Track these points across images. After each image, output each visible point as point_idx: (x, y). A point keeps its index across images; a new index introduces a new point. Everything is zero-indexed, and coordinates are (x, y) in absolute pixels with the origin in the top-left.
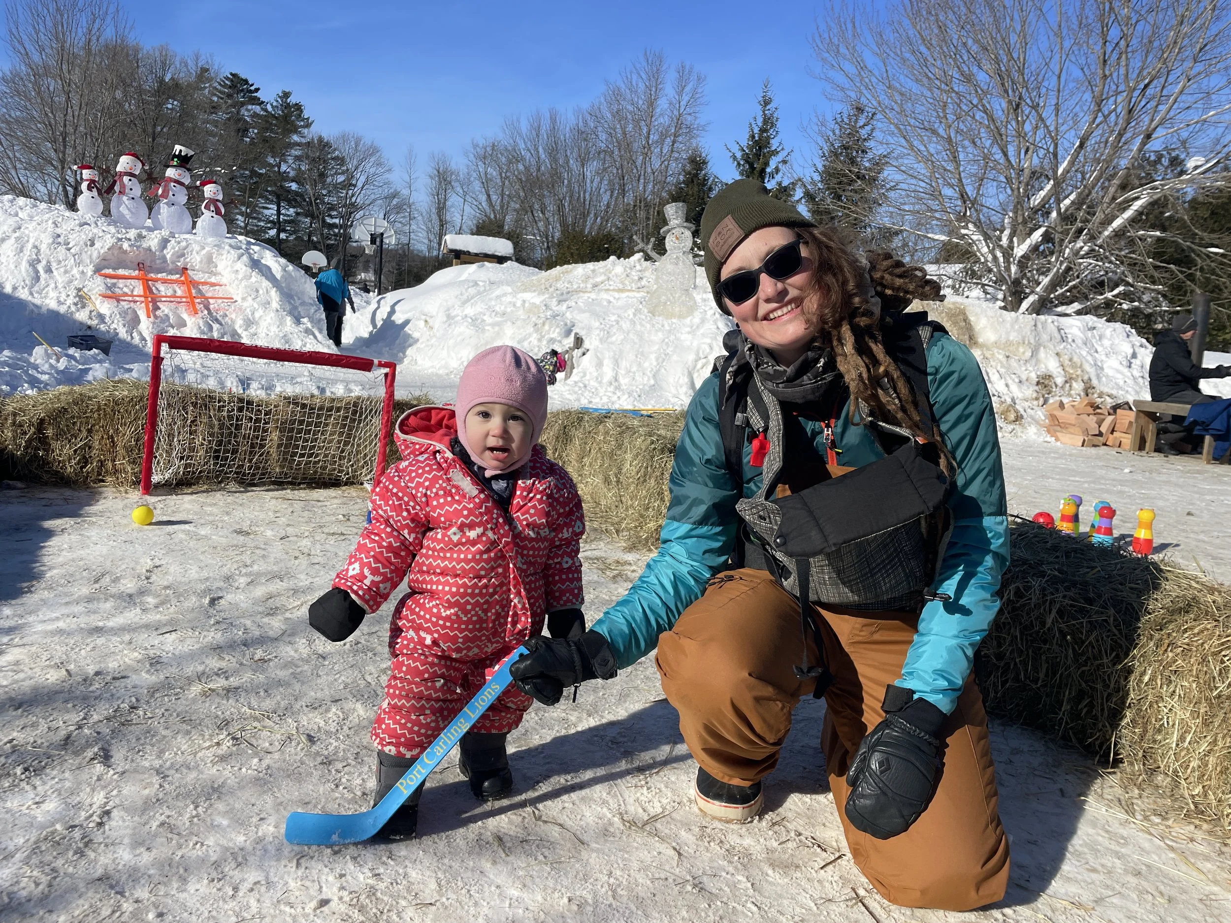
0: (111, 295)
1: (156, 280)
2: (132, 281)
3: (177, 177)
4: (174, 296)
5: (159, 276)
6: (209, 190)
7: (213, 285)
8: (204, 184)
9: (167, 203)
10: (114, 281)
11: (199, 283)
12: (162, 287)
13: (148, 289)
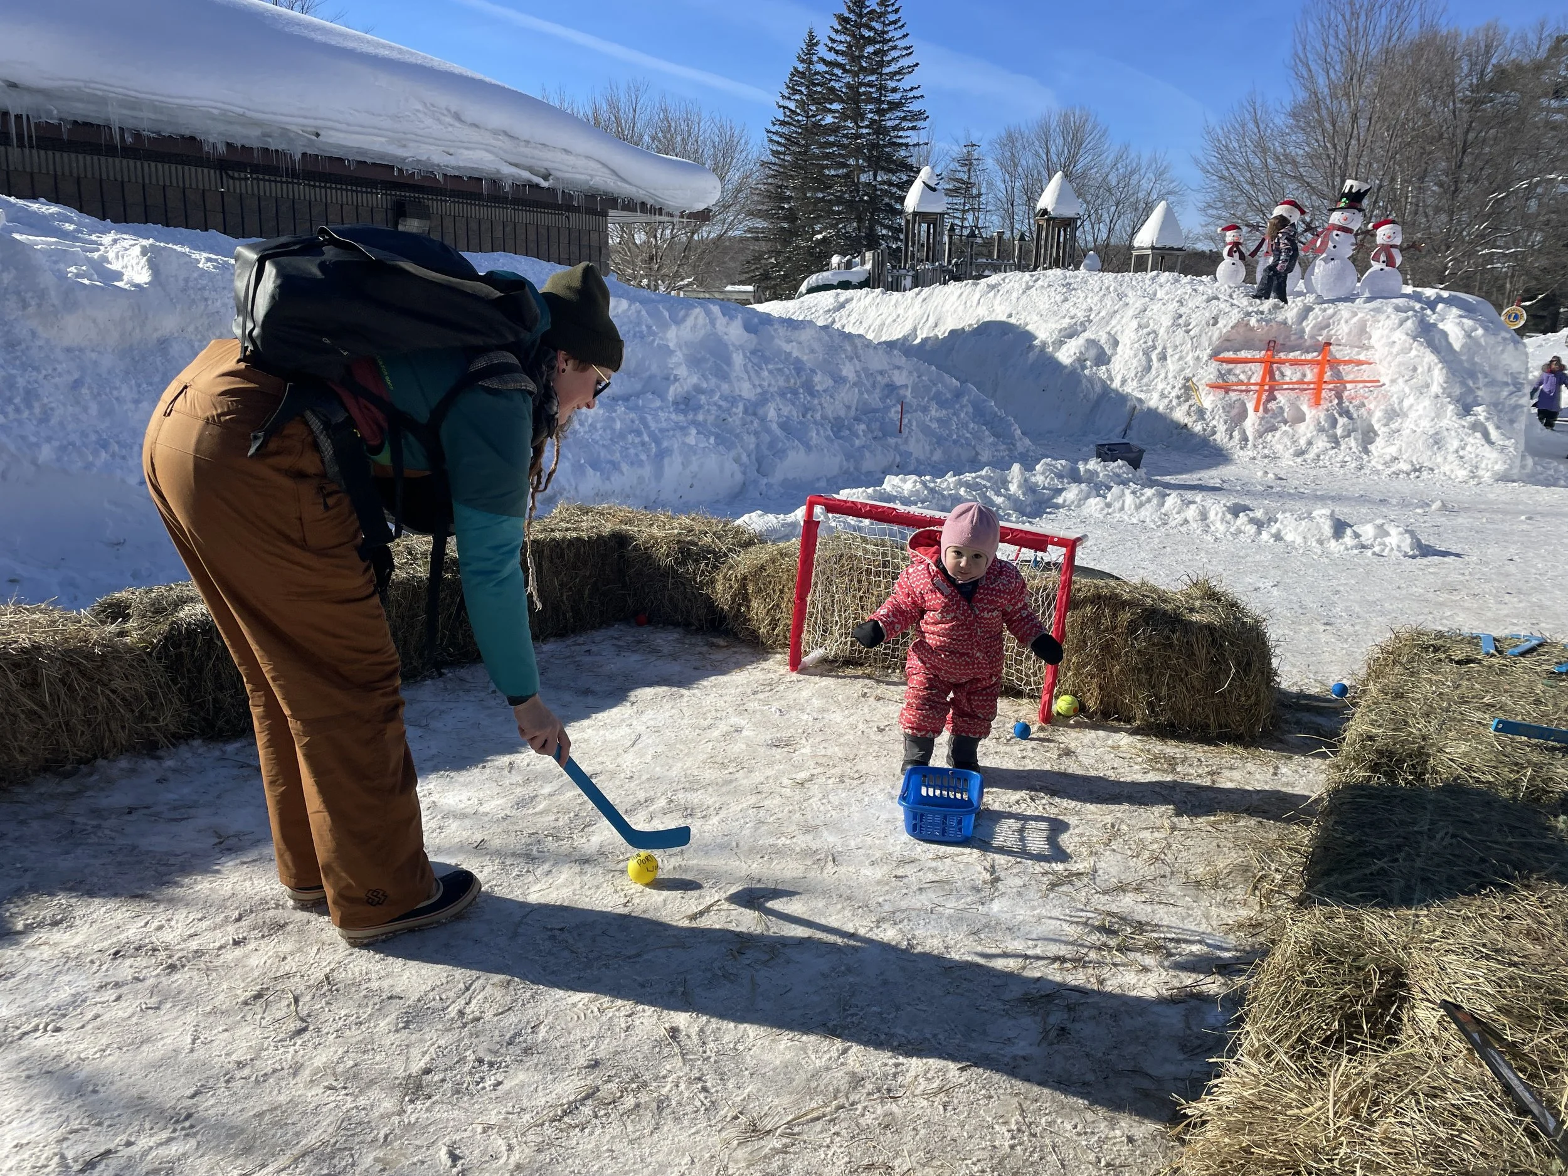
0: (1223, 386)
1: (1283, 362)
2: (1252, 366)
3: (1342, 223)
4: (1301, 382)
5: (1292, 355)
6: (1383, 234)
7: (1359, 363)
8: (1376, 227)
9: (1324, 260)
10: (1231, 366)
11: (1341, 362)
12: (1288, 371)
13: (1269, 372)
